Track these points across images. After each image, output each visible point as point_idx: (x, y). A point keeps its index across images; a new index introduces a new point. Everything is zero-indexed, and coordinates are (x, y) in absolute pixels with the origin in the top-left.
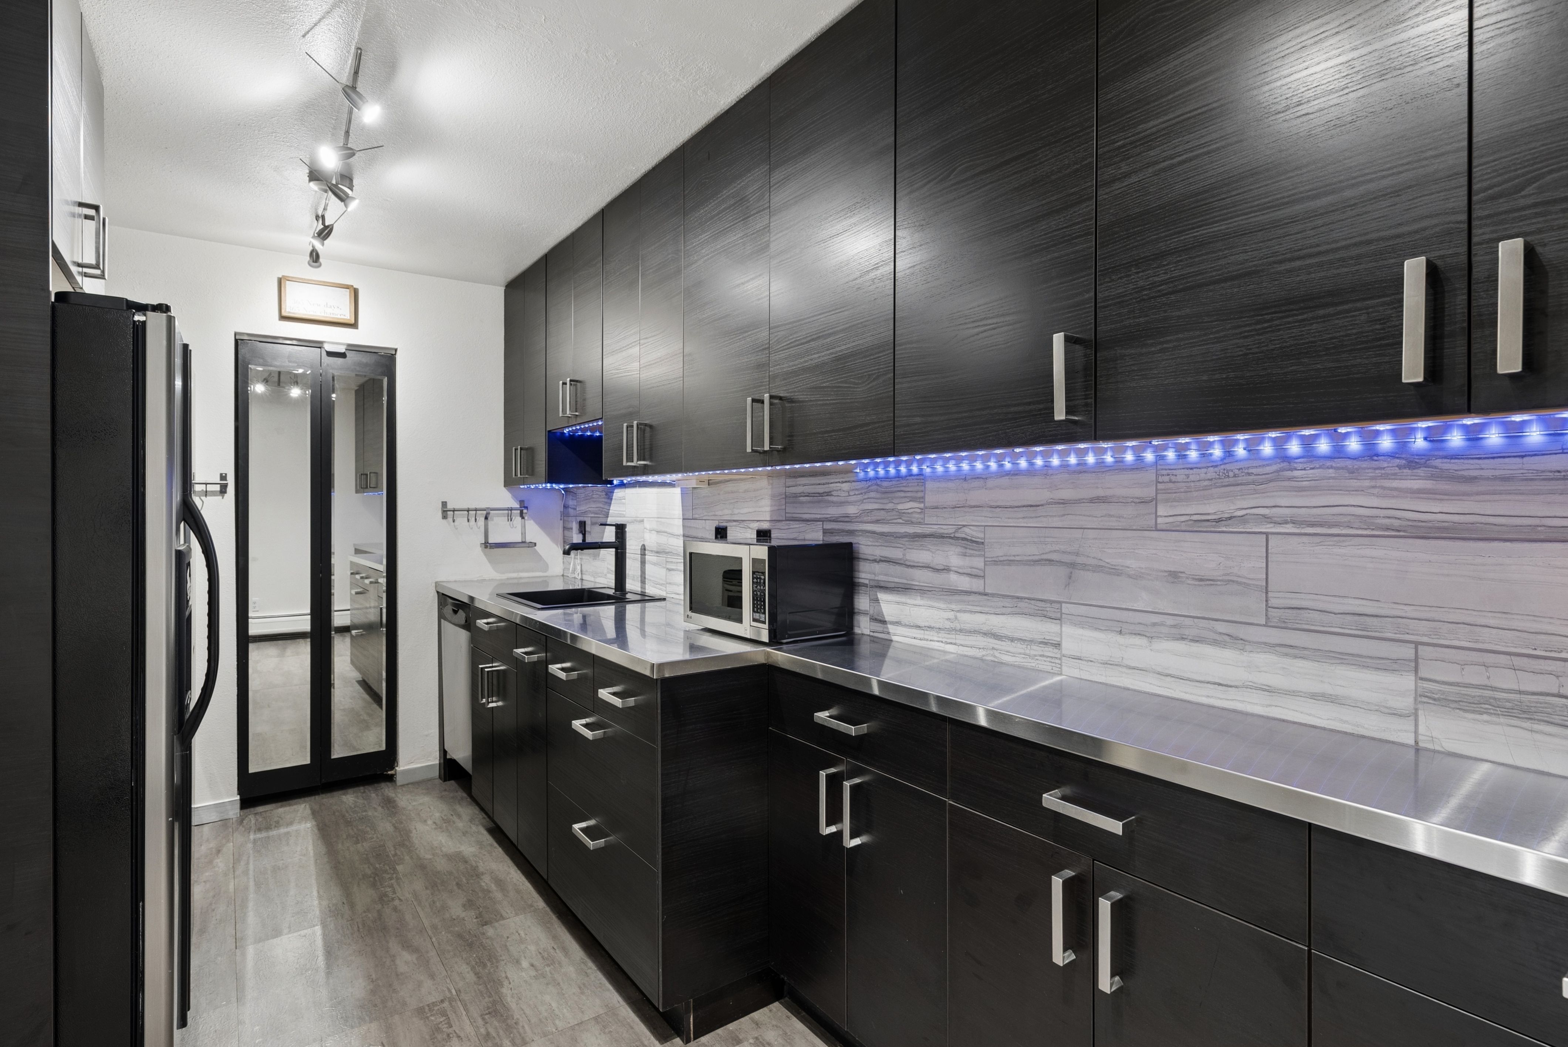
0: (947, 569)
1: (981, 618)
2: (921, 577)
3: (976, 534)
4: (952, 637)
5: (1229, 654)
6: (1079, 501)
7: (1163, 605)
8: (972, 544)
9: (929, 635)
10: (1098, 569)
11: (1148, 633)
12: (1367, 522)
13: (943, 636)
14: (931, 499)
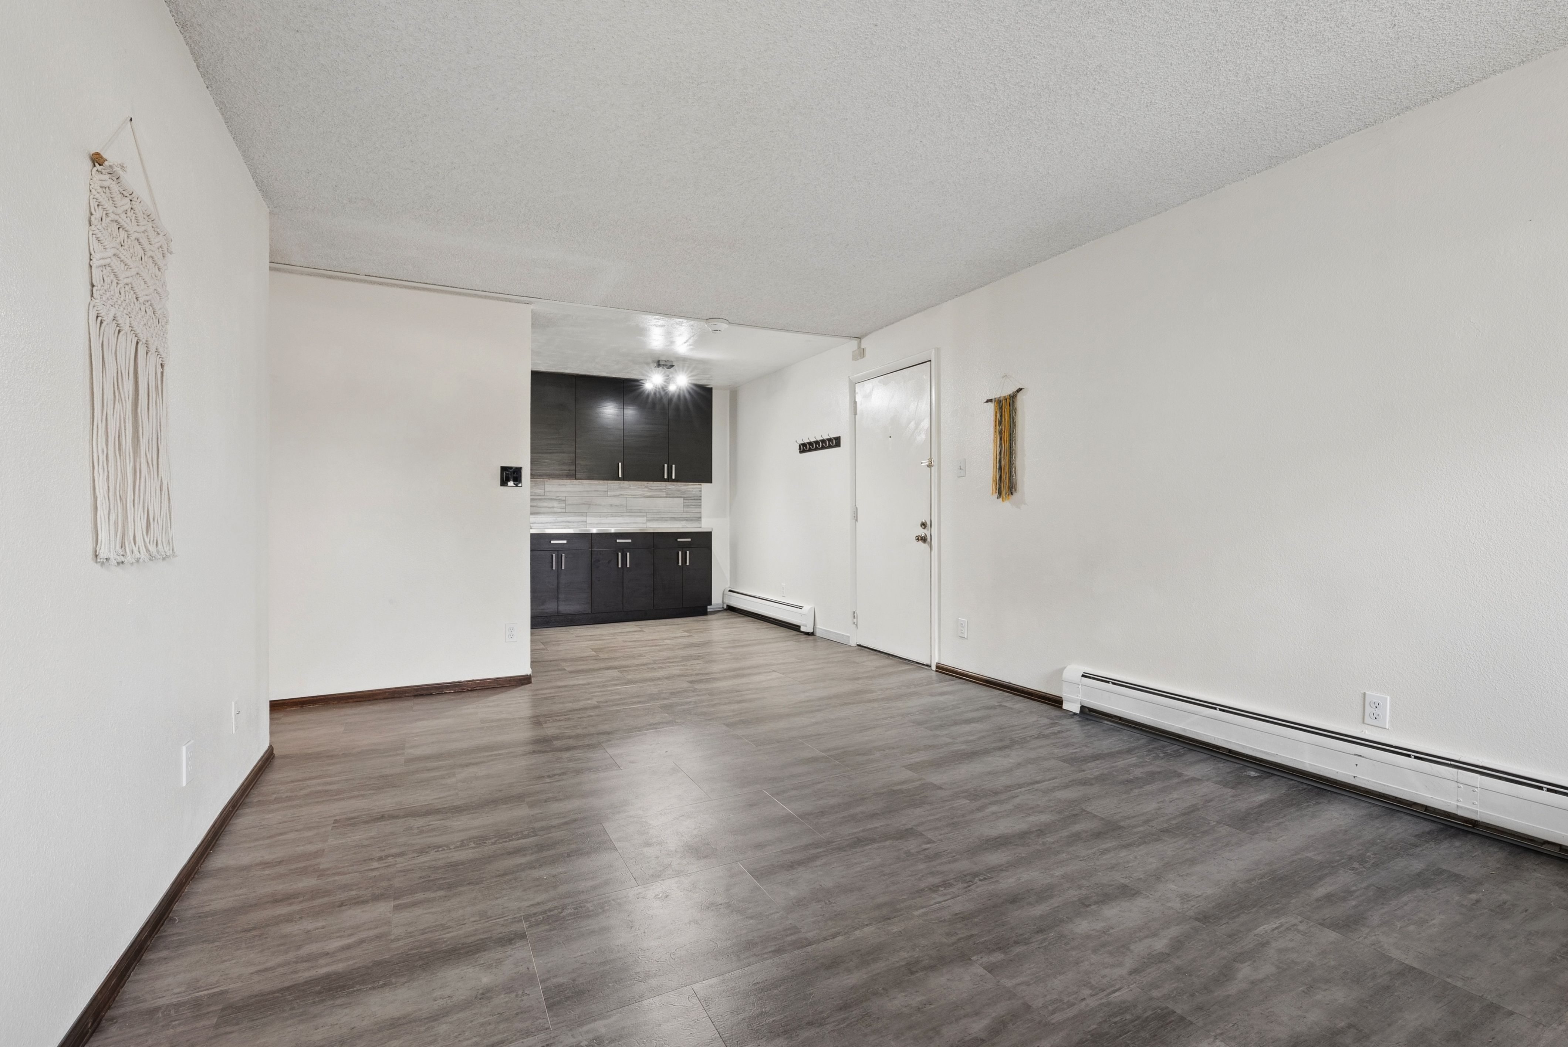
0: (553, 507)
1: (565, 518)
2: (542, 510)
3: (564, 498)
4: (555, 524)
5: (621, 518)
6: (592, 491)
7: (609, 511)
8: (560, 501)
9: (546, 525)
10: (596, 505)
11: (606, 516)
12: (640, 495)
13: (551, 524)
14: (547, 489)
